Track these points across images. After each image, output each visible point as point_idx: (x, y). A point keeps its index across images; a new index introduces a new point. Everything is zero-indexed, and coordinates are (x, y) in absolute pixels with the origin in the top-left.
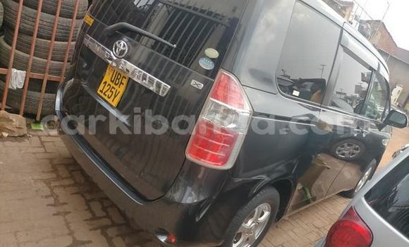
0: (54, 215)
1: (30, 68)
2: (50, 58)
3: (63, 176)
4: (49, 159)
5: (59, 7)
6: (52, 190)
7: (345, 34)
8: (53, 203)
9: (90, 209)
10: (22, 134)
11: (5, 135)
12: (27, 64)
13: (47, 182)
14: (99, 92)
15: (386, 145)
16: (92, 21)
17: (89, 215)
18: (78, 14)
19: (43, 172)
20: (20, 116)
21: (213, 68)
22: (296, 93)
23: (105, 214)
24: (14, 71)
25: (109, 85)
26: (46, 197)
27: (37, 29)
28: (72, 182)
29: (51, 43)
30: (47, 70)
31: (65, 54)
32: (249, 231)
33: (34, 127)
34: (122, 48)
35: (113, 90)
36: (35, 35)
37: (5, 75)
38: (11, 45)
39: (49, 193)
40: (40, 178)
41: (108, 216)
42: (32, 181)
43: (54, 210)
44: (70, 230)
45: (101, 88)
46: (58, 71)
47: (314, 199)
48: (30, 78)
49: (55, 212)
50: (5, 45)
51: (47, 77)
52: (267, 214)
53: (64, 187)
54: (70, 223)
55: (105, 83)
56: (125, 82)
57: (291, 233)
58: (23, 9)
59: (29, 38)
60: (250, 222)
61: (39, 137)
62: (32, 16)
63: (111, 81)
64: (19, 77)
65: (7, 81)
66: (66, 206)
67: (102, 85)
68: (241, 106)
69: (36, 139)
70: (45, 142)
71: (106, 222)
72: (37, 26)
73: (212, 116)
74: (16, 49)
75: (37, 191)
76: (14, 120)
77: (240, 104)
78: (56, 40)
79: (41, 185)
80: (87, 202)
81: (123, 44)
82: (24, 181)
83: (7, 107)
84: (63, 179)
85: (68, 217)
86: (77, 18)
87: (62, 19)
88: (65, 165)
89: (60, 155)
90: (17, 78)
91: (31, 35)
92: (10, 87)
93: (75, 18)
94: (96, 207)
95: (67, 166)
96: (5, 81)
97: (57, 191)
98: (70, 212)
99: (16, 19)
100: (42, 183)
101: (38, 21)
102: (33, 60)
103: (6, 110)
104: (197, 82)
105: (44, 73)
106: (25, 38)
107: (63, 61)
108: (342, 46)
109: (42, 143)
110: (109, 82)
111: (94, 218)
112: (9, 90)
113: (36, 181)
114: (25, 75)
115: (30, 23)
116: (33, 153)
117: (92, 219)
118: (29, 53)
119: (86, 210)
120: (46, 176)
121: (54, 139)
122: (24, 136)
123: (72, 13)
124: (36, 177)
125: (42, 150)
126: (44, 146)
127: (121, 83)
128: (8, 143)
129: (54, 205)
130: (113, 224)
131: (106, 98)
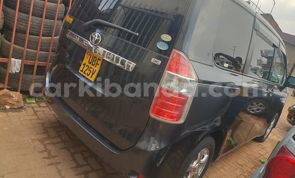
0: (48, 165)
1: (24, 57)
2: (39, 49)
3: (53, 136)
4: (41, 124)
5: (45, 12)
6: (45, 147)
7: (257, 21)
8: (47, 156)
9: (74, 159)
10: (20, 107)
11: (8, 107)
12: (23, 54)
13: (42, 141)
14: (80, 71)
15: (284, 102)
16: (72, 20)
17: (74, 164)
18: (58, 16)
19: (38, 133)
20: (18, 93)
21: (167, 48)
22: (226, 65)
23: (86, 163)
24: (13, 59)
25: (88, 66)
26: (42, 152)
27: (29, 28)
28: (60, 140)
29: (39, 38)
30: (37, 58)
31: (49, 46)
32: (195, 169)
33: (28, 101)
34: (96, 38)
35: (91, 69)
36: (28, 33)
37: (6, 63)
38: (10, 41)
39: (44, 149)
40: (35, 138)
41: (88, 164)
42: (30, 141)
43: (48, 161)
44: (61, 176)
45: (81, 68)
46: (45, 59)
47: (236, 145)
48: (25, 65)
49: (49, 163)
50: (5, 41)
51: (37, 63)
52: (206, 156)
53: (54, 144)
54: (61, 170)
55: (85, 64)
56: (100, 62)
57: (222, 171)
58: (18, 14)
59: (24, 35)
60: (195, 163)
61: (32, 108)
62: (26, 19)
63: (89, 63)
64: (17, 64)
65: (8, 67)
66: (56, 158)
67: (82, 66)
68: (190, 76)
69: (30, 109)
70: (37, 111)
71: (87, 168)
72: (29, 27)
73: (168, 84)
74: (14, 44)
75: (34, 148)
76: (14, 96)
77: (188, 74)
78: (43, 36)
79: (37, 143)
80: (72, 154)
81: (97, 35)
82: (25, 140)
83: (8, 87)
84: (53, 138)
85: (59, 166)
86: (57, 20)
87: (47, 20)
88: (53, 127)
89: (49, 120)
90: (16, 65)
91: (25, 33)
92: (10, 72)
93: (56, 19)
94: (79, 157)
95: (55, 128)
96: (6, 68)
97: (49, 147)
98: (60, 163)
99: (14, 22)
100: (38, 141)
101: (30, 23)
102: (27, 51)
103: (7, 89)
104: (156, 60)
105: (35, 60)
106: (20, 35)
107: (48, 51)
108: (255, 30)
109: (35, 112)
110: (87, 64)
111: (78, 166)
112: (10, 74)
113: (33, 140)
114: (20, 63)
115: (24, 24)
116: (30, 120)
117: (76, 167)
118: (23, 46)
119: (72, 160)
120: (40, 137)
121: (44, 109)
122: (21, 108)
123: (54, 16)
124: (33, 138)
125: (35, 117)
126: (36, 115)
127: (97, 64)
128: (10, 114)
129: (48, 158)
130: (93, 170)
131: (86, 76)
